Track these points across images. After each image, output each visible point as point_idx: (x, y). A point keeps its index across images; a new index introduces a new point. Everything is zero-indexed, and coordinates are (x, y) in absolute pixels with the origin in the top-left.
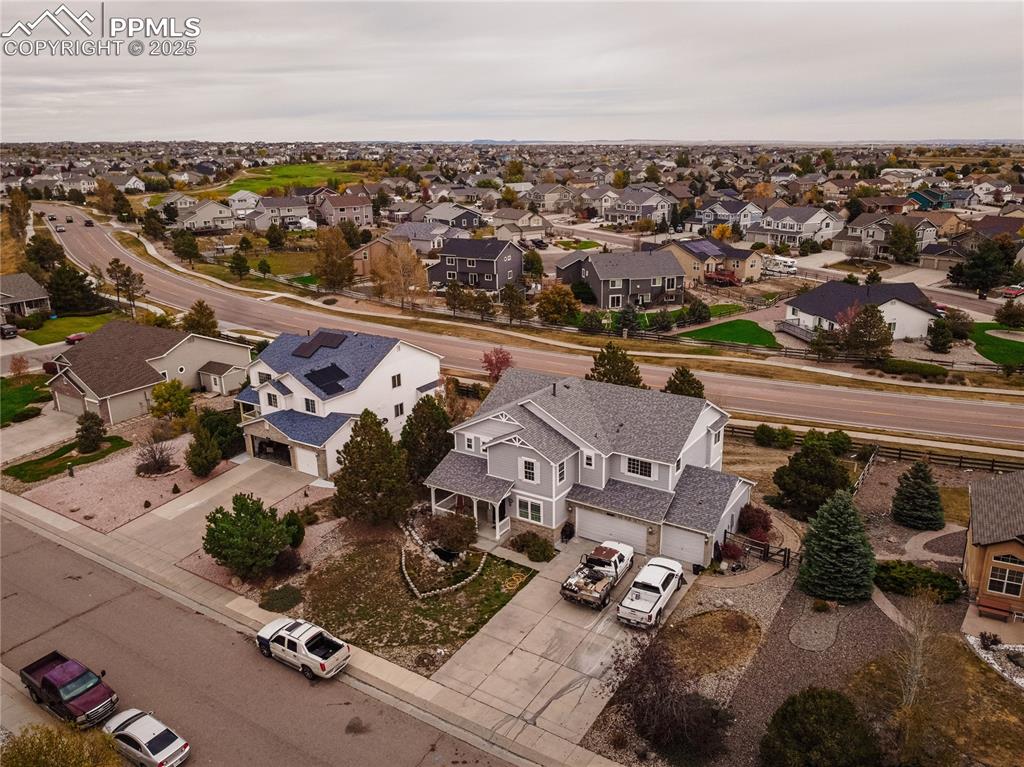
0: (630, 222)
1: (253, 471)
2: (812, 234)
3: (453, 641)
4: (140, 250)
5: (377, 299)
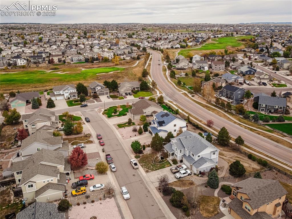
1: (148, 135)
3: (152, 170)
4: (165, 72)
5: (203, 97)
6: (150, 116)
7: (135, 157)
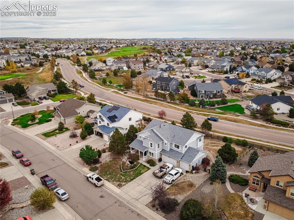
0: (217, 70)
1: (94, 139)
2: (271, 77)
3: (127, 182)
4: (81, 75)
5: (138, 93)
6: (86, 117)
7: (89, 170)
